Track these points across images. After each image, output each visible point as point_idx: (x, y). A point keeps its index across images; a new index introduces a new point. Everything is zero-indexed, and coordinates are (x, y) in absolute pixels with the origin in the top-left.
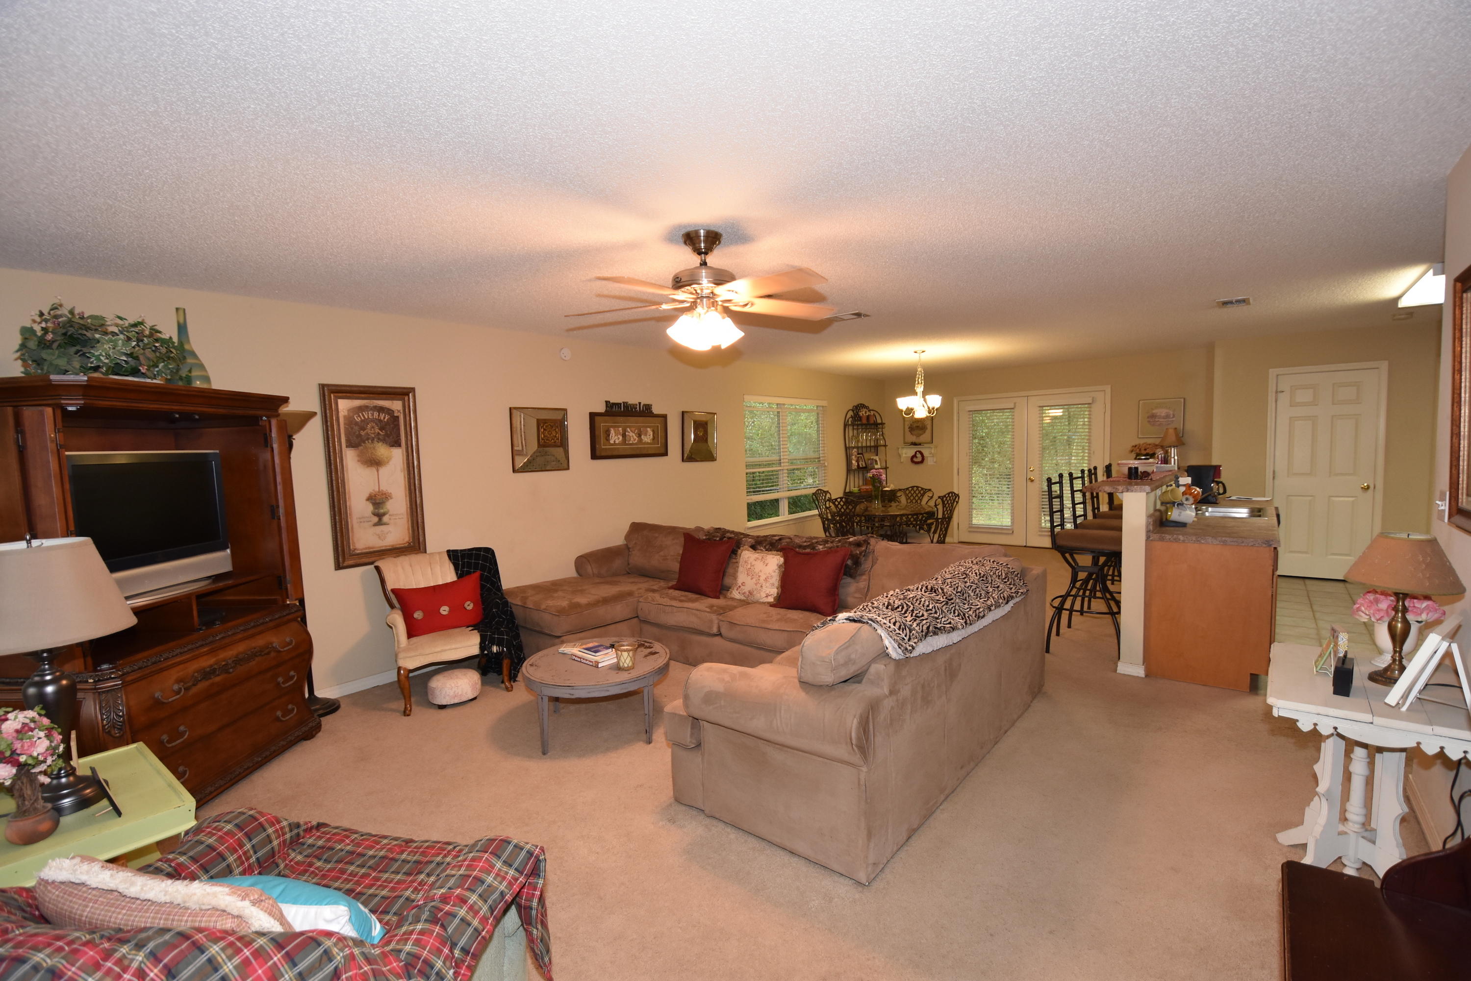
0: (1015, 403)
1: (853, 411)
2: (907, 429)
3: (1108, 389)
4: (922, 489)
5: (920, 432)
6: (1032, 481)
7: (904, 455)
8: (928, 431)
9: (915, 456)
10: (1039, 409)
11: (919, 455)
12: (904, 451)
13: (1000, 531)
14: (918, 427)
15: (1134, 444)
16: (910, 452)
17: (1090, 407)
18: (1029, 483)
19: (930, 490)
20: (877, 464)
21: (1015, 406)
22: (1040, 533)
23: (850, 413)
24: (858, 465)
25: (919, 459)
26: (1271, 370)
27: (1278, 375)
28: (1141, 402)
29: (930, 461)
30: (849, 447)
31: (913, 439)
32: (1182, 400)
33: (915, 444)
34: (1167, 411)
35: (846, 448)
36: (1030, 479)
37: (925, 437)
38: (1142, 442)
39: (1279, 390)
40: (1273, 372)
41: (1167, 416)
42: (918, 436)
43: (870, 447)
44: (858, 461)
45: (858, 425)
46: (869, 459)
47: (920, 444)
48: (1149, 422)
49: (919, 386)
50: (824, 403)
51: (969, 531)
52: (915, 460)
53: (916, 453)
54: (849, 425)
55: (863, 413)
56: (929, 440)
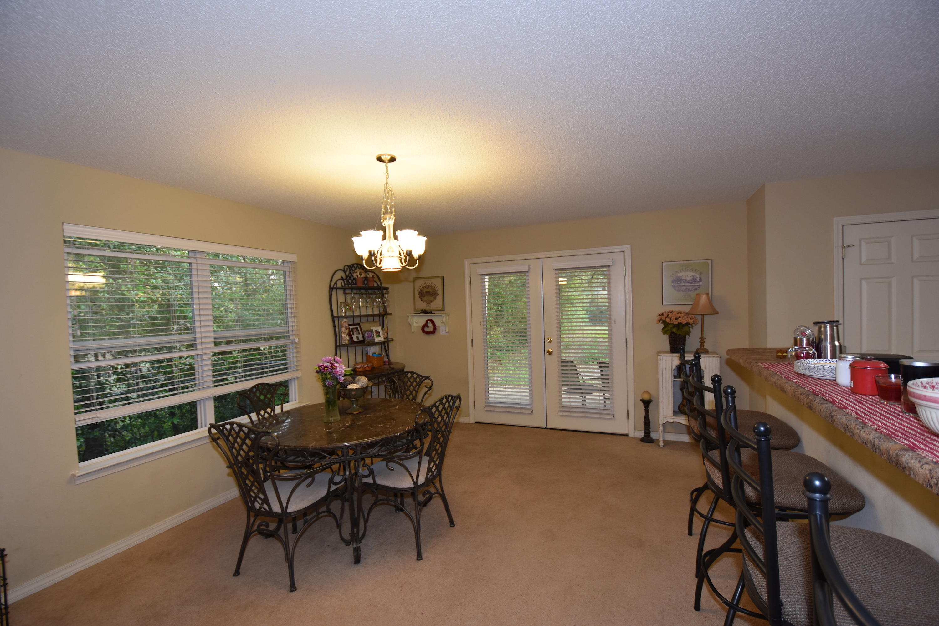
0: (529, 266)
1: (344, 271)
2: (417, 296)
3: (627, 248)
4: (418, 376)
5: (431, 298)
6: (550, 353)
7: (415, 324)
8: (439, 298)
9: (426, 325)
10: (554, 272)
11: (430, 324)
12: (415, 319)
13: (518, 411)
14: (428, 292)
15: (661, 313)
16: (421, 320)
17: (609, 270)
18: (547, 356)
19: (428, 378)
20: (379, 336)
21: (529, 268)
22: (561, 414)
23: (340, 274)
24: (351, 338)
25: (431, 329)
26: (835, 219)
27: (843, 226)
28: (664, 264)
29: (442, 331)
30: (338, 317)
31: (422, 305)
32: (709, 262)
33: (425, 312)
34: (694, 274)
35: (333, 318)
36: (548, 352)
37: (437, 303)
38: (668, 309)
39: (845, 245)
40: (838, 222)
41: (694, 280)
42: (429, 302)
43: (373, 316)
44: (350, 334)
45: (352, 289)
46: (368, 331)
47: (431, 312)
48: (674, 286)
49: (388, 217)
50: (293, 258)
51: (486, 411)
52: (427, 329)
53: (427, 321)
54: (337, 288)
55: (357, 274)
56: (440, 306)
